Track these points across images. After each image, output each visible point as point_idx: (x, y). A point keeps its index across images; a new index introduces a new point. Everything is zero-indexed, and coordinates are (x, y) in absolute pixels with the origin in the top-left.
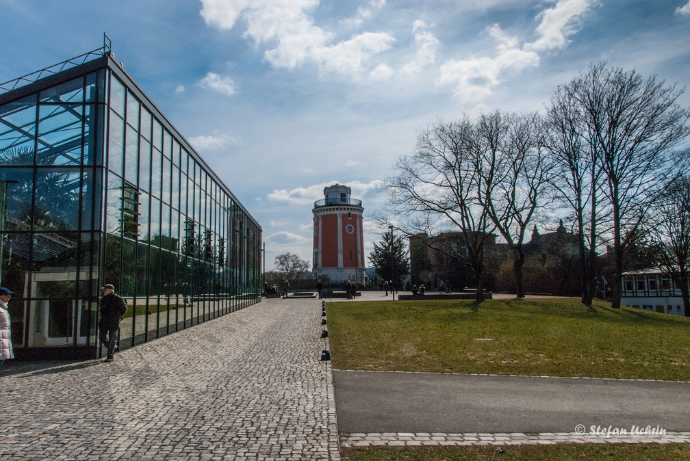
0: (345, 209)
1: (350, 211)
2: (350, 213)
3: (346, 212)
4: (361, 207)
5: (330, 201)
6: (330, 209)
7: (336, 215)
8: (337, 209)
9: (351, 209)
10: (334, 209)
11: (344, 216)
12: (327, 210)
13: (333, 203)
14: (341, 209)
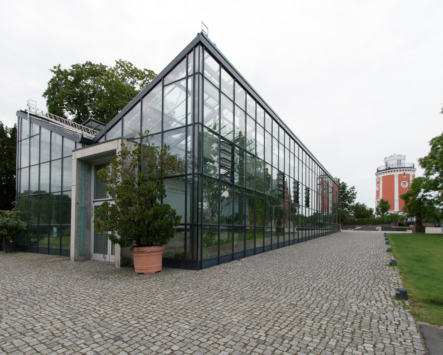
0: (400, 170)
1: (404, 172)
2: (404, 173)
3: (402, 173)
4: (414, 168)
5: (388, 166)
6: (389, 172)
7: (393, 176)
8: (394, 171)
9: (406, 170)
10: (392, 171)
11: (399, 175)
12: (386, 172)
13: (391, 168)
14: (397, 171)
